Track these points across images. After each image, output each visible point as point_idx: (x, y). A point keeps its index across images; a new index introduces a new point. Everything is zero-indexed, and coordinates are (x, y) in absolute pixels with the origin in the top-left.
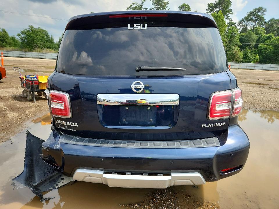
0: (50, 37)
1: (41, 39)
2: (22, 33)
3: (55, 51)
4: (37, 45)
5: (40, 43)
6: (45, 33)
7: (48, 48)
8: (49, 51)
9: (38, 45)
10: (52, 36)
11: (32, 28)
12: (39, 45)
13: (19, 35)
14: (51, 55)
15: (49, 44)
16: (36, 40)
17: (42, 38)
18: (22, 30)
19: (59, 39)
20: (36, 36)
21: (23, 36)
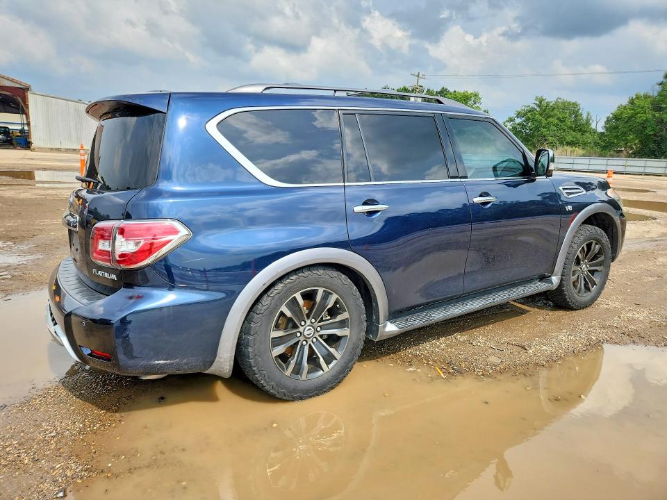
0: (584, 117)
1: (557, 125)
2: (519, 115)
3: (584, 152)
4: (546, 140)
5: (552, 133)
6: (573, 109)
7: (569, 144)
8: (569, 152)
9: (546, 138)
10: (588, 114)
11: (541, 102)
12: (550, 138)
13: (511, 120)
14: (571, 161)
15: (574, 133)
16: (544, 127)
17: (561, 121)
18: (519, 110)
19: (605, 119)
20: (546, 119)
21: (518, 121)
